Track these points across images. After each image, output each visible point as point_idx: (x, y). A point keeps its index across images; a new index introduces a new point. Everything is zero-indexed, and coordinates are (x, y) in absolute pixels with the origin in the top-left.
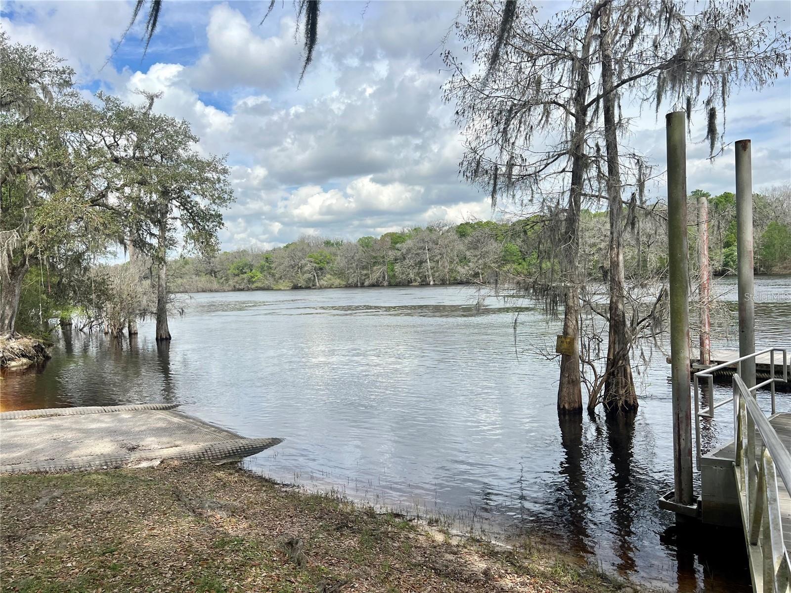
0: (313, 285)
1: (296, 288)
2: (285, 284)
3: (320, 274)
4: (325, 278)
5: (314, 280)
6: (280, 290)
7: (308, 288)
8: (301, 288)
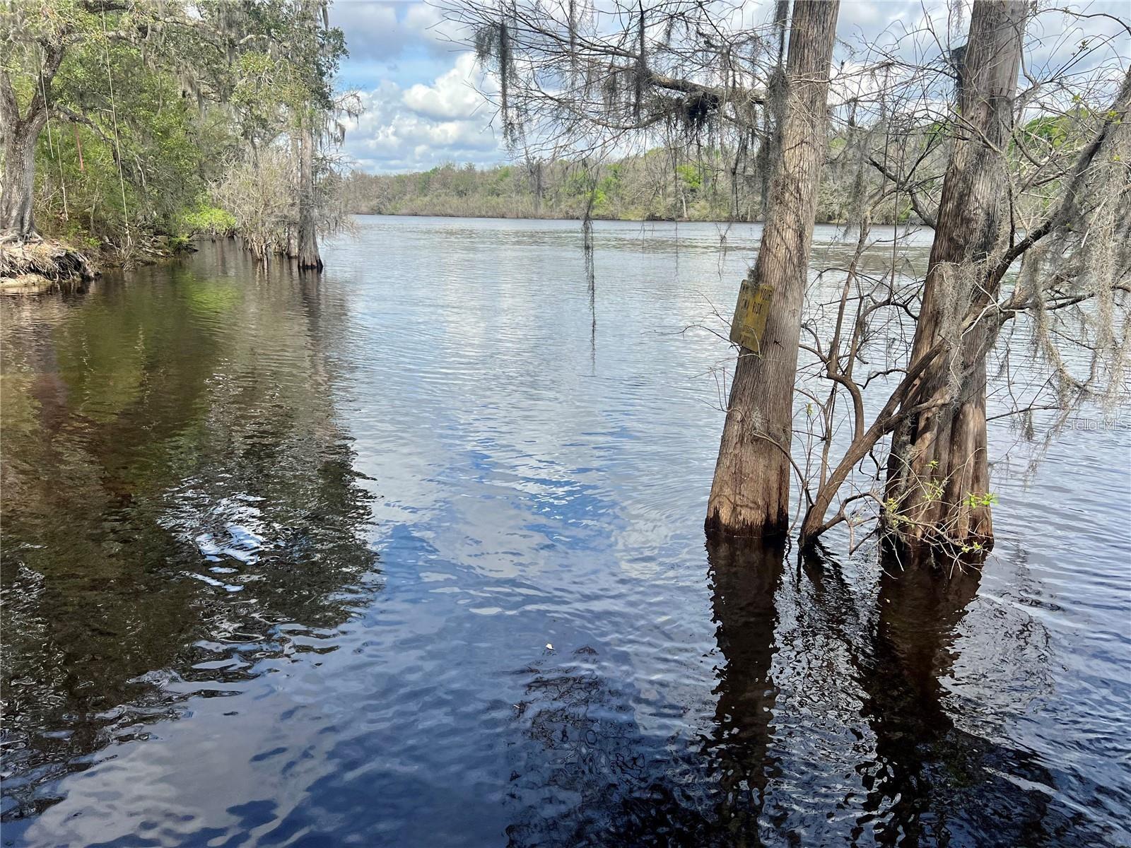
0: (679, 217)
1: (653, 218)
2: (639, 211)
3: (690, 199)
4: (697, 206)
5: (681, 207)
6: (630, 220)
7: (671, 220)
8: (659, 219)
